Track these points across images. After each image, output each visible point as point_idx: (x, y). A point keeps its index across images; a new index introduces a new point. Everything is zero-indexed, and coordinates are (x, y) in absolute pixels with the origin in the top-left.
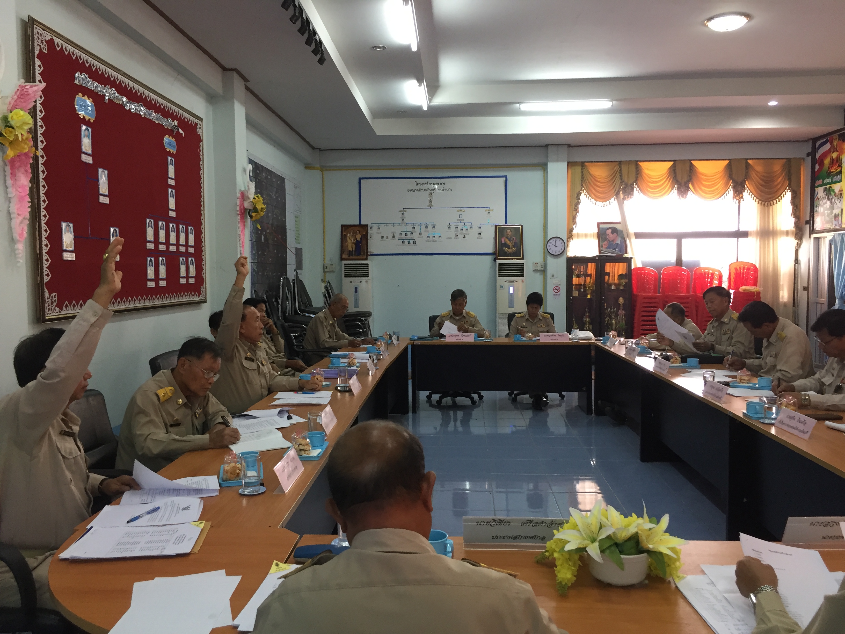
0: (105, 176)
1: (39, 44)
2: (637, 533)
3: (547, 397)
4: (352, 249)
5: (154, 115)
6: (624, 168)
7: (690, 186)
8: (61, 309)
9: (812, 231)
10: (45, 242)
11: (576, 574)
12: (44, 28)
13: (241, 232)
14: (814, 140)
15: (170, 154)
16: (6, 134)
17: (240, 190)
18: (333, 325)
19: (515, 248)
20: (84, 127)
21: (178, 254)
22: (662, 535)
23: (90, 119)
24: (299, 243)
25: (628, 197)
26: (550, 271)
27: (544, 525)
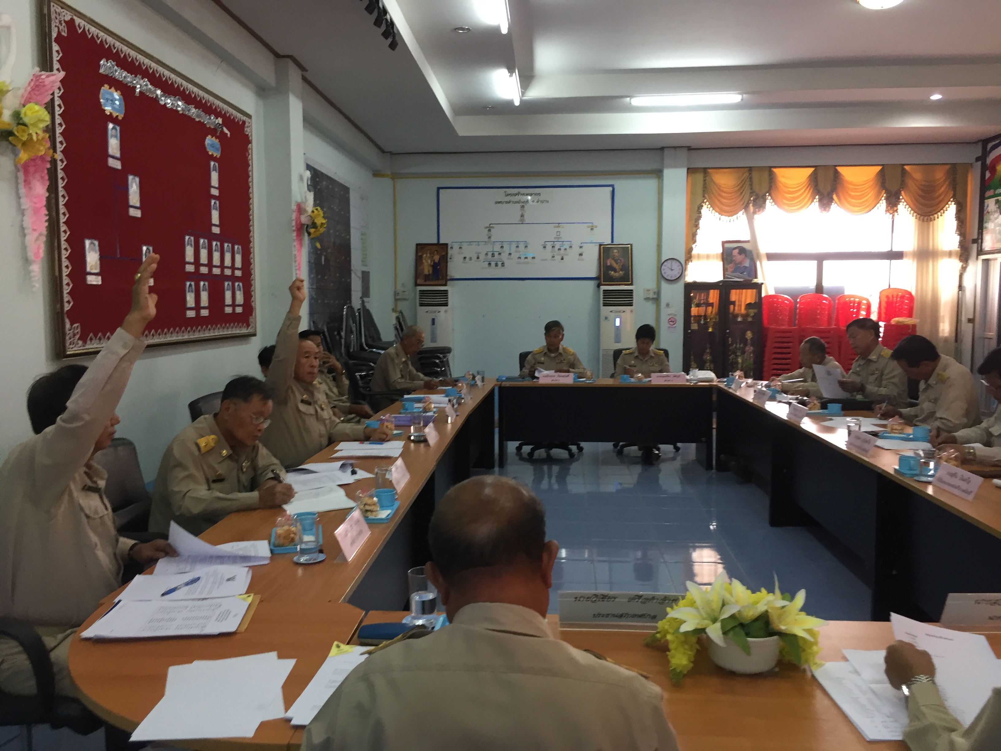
0: (136, 184)
1: (57, 25)
2: (767, 611)
3: (658, 449)
4: (429, 271)
5: (193, 111)
6: (755, 175)
7: (835, 197)
8: (85, 342)
9: (980, 252)
10: (65, 262)
11: (693, 659)
12: (63, 6)
13: (296, 252)
14: (985, 142)
15: (212, 158)
16: (18, 132)
17: (296, 202)
18: (405, 362)
19: (624, 272)
20: (111, 126)
21: (223, 278)
22: (797, 615)
23: (117, 116)
24: (366, 266)
25: (759, 211)
26: (665, 298)
27: (655, 601)
